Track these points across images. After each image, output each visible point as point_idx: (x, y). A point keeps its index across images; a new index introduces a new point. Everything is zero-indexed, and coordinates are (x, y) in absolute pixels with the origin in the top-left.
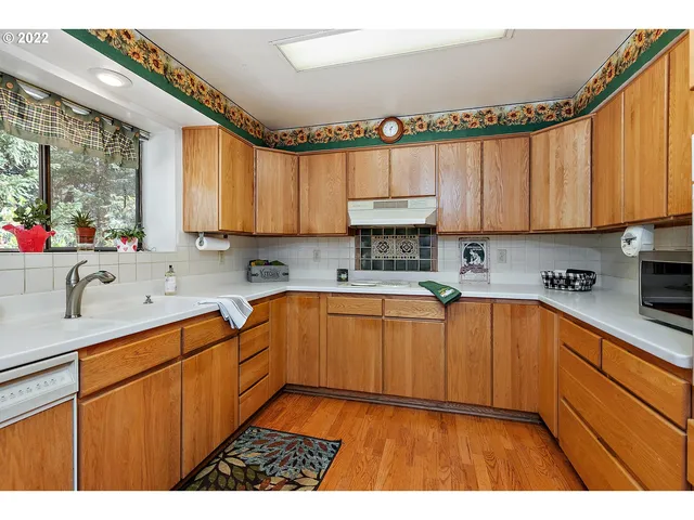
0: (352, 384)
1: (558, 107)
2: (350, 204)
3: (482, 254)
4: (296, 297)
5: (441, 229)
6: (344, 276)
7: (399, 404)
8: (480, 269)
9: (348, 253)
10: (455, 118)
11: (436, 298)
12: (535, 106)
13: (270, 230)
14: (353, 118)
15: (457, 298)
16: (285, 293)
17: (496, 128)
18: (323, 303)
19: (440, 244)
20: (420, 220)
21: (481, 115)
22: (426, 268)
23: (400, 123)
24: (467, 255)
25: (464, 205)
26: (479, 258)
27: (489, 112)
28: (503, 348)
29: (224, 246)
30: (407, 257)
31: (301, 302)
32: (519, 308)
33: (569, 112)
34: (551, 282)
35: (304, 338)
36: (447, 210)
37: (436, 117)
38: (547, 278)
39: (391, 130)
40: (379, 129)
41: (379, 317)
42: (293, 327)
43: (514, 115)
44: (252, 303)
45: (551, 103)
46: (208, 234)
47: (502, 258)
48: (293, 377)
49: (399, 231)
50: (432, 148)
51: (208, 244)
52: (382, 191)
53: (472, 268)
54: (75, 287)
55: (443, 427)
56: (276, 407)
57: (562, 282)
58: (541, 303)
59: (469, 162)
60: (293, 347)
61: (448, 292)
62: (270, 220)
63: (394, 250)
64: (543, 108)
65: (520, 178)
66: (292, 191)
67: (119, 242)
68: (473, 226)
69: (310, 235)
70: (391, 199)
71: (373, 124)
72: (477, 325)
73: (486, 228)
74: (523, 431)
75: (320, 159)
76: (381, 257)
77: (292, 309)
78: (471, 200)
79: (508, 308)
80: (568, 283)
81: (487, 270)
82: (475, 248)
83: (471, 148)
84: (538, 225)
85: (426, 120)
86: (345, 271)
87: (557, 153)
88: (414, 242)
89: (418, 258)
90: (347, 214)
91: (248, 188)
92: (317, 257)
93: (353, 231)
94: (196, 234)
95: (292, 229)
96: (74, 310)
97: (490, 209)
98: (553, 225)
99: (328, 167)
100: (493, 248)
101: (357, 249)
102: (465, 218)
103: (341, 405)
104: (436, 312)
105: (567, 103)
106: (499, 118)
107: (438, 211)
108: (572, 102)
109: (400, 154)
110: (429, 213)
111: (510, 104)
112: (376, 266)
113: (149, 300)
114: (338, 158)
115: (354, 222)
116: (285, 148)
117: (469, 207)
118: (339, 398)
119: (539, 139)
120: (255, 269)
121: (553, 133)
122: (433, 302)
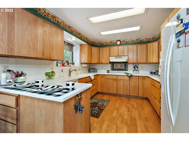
0: (111, 92)
1: (153, 38)
2: (110, 57)
3: (137, 67)
4: (100, 75)
5: (129, 62)
6: (108, 72)
7: (120, 96)
8: (137, 70)
9: (109, 67)
10: (132, 40)
11: (128, 76)
12: (148, 38)
13: (94, 63)
14: (111, 41)
15: (132, 76)
16: (98, 75)
17: (140, 42)
18: (105, 76)
19: (129, 65)
20: (125, 61)
21: (137, 40)
22: (126, 70)
23: (120, 41)
24: (134, 68)
25: (133, 58)
26: (137, 68)
27: (139, 39)
28: (141, 85)
29: (86, 65)
30: (122, 68)
31: (101, 76)
32: (144, 78)
33: (155, 39)
34: (151, 73)
35: (101, 83)
36: (130, 58)
37: (128, 40)
38: (151, 72)
39: (118, 43)
40: (116, 43)
41: (116, 79)
42: (99, 81)
43: (144, 40)
44: (94, 75)
45: (151, 37)
46: (84, 63)
47: (142, 68)
48: (99, 91)
49: (120, 63)
50: (127, 46)
51: (84, 65)
52: (117, 55)
53: (135, 70)
54: (70, 72)
55: (129, 100)
56: (96, 95)
57: (153, 73)
58: (148, 77)
59: (135, 49)
60: (99, 85)
61: (130, 75)
62: (95, 61)
63: (119, 66)
64: (150, 39)
65: (145, 52)
66: (98, 55)
67: (71, 65)
68: (135, 62)
69: (102, 63)
70: (118, 56)
71: (115, 42)
72: (136, 81)
73: (138, 62)
74: (144, 101)
75: (104, 49)
76: (116, 68)
77: (99, 78)
78: (135, 57)
79: (142, 78)
80: (155, 73)
81: (139, 71)
82: (136, 66)
83: (135, 46)
84: (149, 61)
85: (126, 41)
86: (109, 71)
87: (152, 48)
88: (123, 65)
89: (124, 68)
90: (110, 60)
91: (90, 55)
92: (103, 68)
93: (110, 63)
94: (82, 63)
95: (98, 62)
96: (70, 75)
97: (139, 59)
98: (151, 62)
99: (106, 50)
100: (140, 66)
101: (111, 66)
102: (134, 61)
103: (109, 96)
104: (128, 79)
105: (155, 38)
106: (141, 40)
107: (128, 59)
108: (156, 37)
109: (120, 47)
110: (126, 59)
111: (143, 37)
112: (115, 70)
113: (77, 75)
114: (108, 48)
115: (111, 61)
116: (97, 46)
117: (134, 58)
118: (109, 95)
119: (149, 45)
120: (91, 70)
121: (151, 44)
122: (127, 76)
